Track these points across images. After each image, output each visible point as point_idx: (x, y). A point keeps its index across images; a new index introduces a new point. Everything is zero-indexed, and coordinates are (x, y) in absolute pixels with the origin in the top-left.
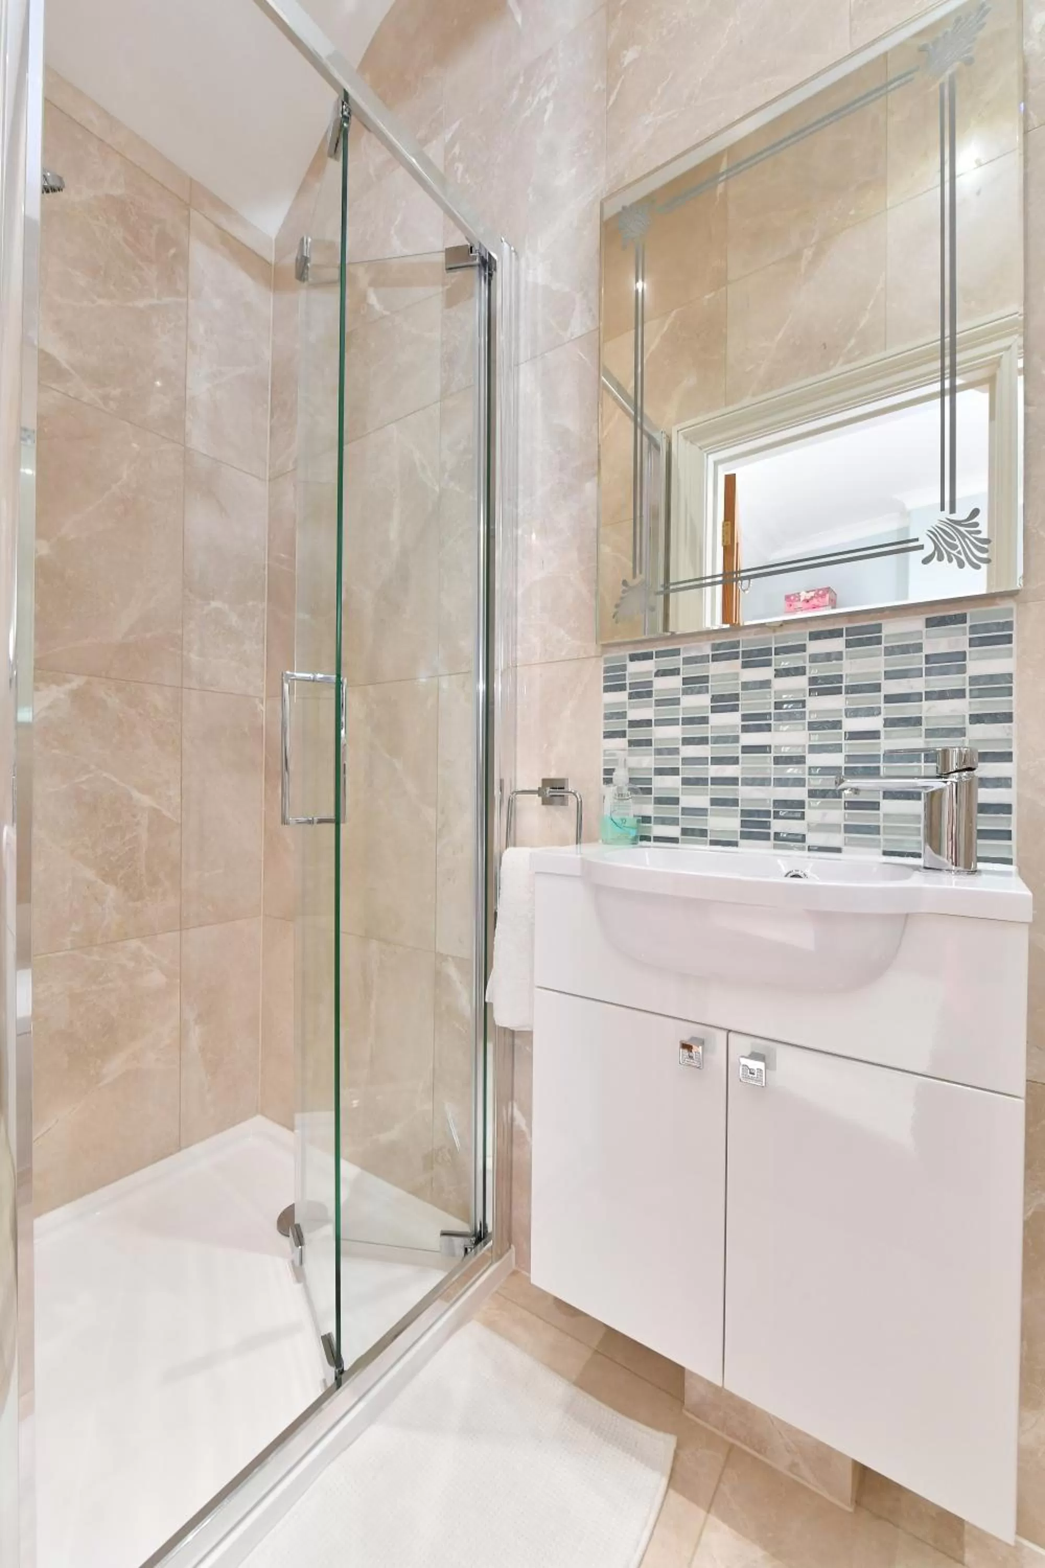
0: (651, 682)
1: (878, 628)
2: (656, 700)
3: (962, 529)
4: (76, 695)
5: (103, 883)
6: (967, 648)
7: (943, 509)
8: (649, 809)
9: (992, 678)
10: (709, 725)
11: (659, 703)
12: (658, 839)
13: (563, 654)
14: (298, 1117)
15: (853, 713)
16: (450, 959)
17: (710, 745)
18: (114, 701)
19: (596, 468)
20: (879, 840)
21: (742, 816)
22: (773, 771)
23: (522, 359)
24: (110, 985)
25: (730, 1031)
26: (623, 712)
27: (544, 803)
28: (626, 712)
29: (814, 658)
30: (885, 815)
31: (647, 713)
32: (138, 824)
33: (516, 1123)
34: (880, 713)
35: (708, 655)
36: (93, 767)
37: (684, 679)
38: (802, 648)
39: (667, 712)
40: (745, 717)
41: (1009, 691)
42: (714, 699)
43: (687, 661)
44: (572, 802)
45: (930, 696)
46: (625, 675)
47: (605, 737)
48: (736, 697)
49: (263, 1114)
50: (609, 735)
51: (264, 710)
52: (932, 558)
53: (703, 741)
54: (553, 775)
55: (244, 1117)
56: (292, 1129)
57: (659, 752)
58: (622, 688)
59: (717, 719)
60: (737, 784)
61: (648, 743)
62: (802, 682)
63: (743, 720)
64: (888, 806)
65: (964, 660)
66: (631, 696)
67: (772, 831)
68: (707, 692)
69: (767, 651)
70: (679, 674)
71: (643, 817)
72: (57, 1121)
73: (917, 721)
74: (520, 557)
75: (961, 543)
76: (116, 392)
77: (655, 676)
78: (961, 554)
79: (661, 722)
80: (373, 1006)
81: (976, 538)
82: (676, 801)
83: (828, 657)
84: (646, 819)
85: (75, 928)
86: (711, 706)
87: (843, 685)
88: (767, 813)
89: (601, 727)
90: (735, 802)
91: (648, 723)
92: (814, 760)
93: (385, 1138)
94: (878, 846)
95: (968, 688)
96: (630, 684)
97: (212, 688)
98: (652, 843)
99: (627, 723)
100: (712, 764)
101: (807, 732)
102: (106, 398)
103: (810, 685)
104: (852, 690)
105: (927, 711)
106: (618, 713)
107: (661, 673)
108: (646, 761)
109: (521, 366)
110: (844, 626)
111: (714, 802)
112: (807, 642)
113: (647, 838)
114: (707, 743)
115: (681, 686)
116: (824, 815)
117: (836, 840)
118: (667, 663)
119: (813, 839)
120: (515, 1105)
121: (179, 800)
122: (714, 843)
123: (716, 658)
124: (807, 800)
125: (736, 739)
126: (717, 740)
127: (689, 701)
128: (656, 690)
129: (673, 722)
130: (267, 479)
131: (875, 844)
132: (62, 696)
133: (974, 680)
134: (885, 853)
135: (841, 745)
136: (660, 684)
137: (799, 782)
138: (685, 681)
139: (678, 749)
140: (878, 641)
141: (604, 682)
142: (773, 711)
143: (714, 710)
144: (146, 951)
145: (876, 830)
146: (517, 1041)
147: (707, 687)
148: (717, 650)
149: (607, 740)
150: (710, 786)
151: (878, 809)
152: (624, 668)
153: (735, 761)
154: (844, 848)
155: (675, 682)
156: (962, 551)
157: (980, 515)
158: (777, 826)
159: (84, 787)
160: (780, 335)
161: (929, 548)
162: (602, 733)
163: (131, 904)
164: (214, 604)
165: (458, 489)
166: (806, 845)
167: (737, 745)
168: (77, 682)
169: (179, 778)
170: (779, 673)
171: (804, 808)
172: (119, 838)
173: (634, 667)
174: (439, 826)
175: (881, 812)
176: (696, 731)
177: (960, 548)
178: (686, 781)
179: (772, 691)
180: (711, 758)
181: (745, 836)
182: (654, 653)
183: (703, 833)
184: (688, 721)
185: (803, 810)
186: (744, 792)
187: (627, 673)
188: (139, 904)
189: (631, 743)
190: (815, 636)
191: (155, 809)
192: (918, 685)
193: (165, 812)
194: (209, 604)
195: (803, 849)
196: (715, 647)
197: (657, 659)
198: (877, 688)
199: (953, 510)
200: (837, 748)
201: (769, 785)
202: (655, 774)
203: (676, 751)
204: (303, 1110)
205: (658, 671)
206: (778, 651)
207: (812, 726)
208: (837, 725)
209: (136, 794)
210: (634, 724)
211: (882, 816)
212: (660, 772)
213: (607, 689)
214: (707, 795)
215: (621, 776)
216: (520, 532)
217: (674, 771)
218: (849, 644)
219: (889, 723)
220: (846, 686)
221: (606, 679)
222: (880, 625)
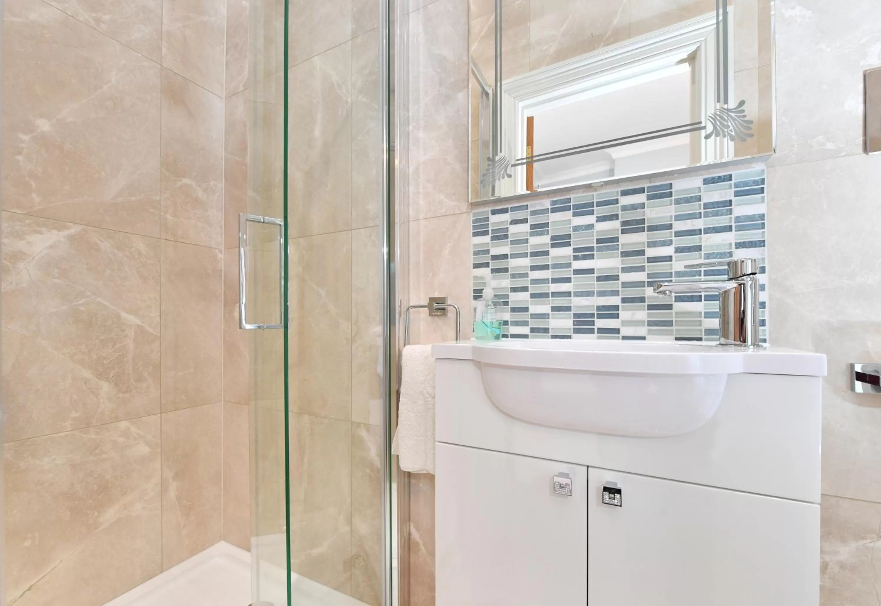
0: (507, 228)
1: (670, 186)
2: (511, 241)
3: (733, 115)
4: (71, 238)
5: (97, 380)
6: (732, 198)
7: (719, 101)
8: (507, 316)
9: (751, 218)
10: (550, 257)
11: (513, 242)
12: (514, 336)
13: (443, 211)
14: (253, 540)
15: (652, 244)
16: (362, 425)
17: (550, 270)
18: (106, 246)
19: (466, 83)
20: (672, 330)
21: (574, 318)
22: (597, 286)
23: (411, 10)
24: (104, 456)
25: (588, 467)
26: (487, 250)
27: (430, 314)
28: (489, 250)
29: (625, 208)
30: (676, 313)
31: (504, 249)
32: (126, 336)
33: (412, 537)
34: (671, 244)
35: (548, 209)
36: (88, 293)
37: (531, 225)
38: (617, 201)
39: (520, 249)
40: (575, 250)
41: (763, 226)
42: (553, 238)
43: (534, 213)
44: (451, 314)
45: (708, 231)
46: (488, 224)
47: (474, 268)
48: (569, 236)
49: (225, 540)
50: (477, 266)
51: (223, 258)
52: (712, 135)
53: (545, 267)
54: (436, 295)
55: (212, 543)
56: (249, 550)
57: (513, 276)
58: (486, 233)
59: (555, 252)
60: (570, 296)
61: (506, 270)
62: (616, 225)
63: (574, 252)
64: (679, 307)
65: (731, 205)
66: (493, 238)
67: (596, 328)
68: (548, 234)
69: (592, 205)
70: (527, 222)
71: (504, 321)
72: (61, 561)
73: (699, 248)
74: (411, 147)
75: (732, 124)
76: (107, 17)
77: (510, 224)
78: (732, 131)
79: (515, 256)
80: (306, 461)
81: (742, 120)
82: (526, 309)
83: (634, 207)
84: (506, 323)
85: (74, 414)
86: (551, 243)
87: (646, 225)
88: (592, 315)
89: (471, 260)
90: (568, 309)
91: (505, 256)
92: (625, 277)
93: (316, 552)
94: (672, 334)
95: (734, 225)
96: (492, 230)
97: (183, 241)
98: (509, 339)
99: (490, 257)
100: (552, 283)
101: (620, 259)
102: (98, 20)
103: (621, 226)
104: (651, 229)
105: (705, 241)
106: (483, 250)
107: (515, 222)
108: (505, 282)
109: (411, 15)
110: (646, 186)
111: (554, 309)
112: (619, 197)
113: (505, 336)
114: (548, 269)
115: (529, 230)
116: (633, 314)
117: (642, 331)
118: (520, 215)
119: (625, 331)
120: (412, 525)
121: (158, 320)
122: (554, 337)
123: (554, 210)
124: (621, 305)
125: (569, 265)
126: (555, 266)
127: (535, 241)
128: (511, 234)
129: (525, 255)
130: (224, 97)
131: (670, 333)
132: (62, 239)
133: (738, 219)
134: (677, 339)
135: (644, 266)
136: (514, 229)
137: (615, 293)
138: (532, 227)
139: (527, 273)
140: (670, 195)
141: (473, 230)
142: (595, 245)
143: (553, 246)
144: (133, 429)
145: (669, 323)
146: (413, 481)
147: (548, 230)
148: (554, 205)
149: (475, 269)
150: (550, 298)
151: (672, 309)
152: (487, 219)
153: (568, 280)
154: (648, 337)
155: (525, 228)
156: (733, 129)
157: (745, 105)
158: (600, 323)
159: (82, 308)
160: (564, 27)
161: (710, 128)
162: (472, 265)
163: (121, 395)
164: (185, 181)
165: (365, 100)
166: (620, 336)
167: (570, 269)
168: (74, 230)
169: (158, 303)
170: (600, 219)
171: (618, 310)
172: (111, 347)
173: (494, 219)
174: (353, 334)
175: (673, 311)
176: (540, 261)
177: (731, 128)
178: (533, 296)
179: (595, 231)
180: (552, 279)
181: (577, 331)
182: (509, 208)
183: (546, 330)
184: (534, 254)
185: (618, 312)
186: (576, 302)
187: (490, 223)
188: (127, 395)
189: (493, 271)
190: (625, 193)
191: (138, 325)
192: (699, 224)
193: (147, 328)
194: (181, 180)
195: (618, 338)
196: (554, 203)
197: (511, 213)
198: (670, 227)
199: (726, 101)
200: (642, 269)
201: (593, 296)
202: (511, 292)
203: (526, 275)
204: (257, 535)
205: (512, 221)
206: (599, 204)
207: (625, 254)
208: (641, 253)
209: (124, 315)
210: (495, 258)
211: (674, 314)
212: (514, 290)
213: (475, 234)
214: (549, 304)
215: (488, 293)
216: (411, 128)
217: (525, 289)
218: (649, 198)
219: (678, 250)
220: (647, 226)
221: (474, 227)
222: (671, 184)
